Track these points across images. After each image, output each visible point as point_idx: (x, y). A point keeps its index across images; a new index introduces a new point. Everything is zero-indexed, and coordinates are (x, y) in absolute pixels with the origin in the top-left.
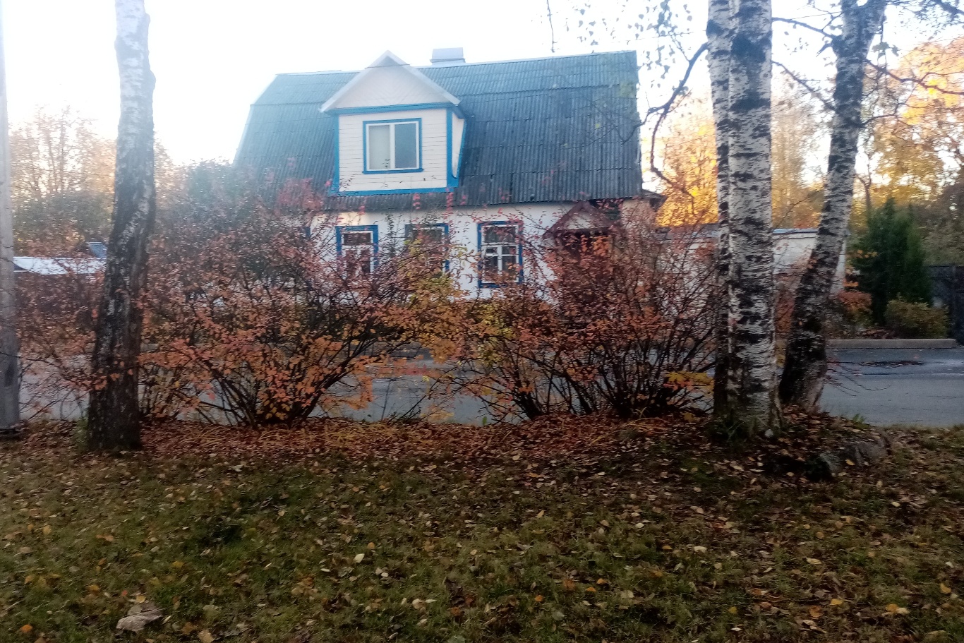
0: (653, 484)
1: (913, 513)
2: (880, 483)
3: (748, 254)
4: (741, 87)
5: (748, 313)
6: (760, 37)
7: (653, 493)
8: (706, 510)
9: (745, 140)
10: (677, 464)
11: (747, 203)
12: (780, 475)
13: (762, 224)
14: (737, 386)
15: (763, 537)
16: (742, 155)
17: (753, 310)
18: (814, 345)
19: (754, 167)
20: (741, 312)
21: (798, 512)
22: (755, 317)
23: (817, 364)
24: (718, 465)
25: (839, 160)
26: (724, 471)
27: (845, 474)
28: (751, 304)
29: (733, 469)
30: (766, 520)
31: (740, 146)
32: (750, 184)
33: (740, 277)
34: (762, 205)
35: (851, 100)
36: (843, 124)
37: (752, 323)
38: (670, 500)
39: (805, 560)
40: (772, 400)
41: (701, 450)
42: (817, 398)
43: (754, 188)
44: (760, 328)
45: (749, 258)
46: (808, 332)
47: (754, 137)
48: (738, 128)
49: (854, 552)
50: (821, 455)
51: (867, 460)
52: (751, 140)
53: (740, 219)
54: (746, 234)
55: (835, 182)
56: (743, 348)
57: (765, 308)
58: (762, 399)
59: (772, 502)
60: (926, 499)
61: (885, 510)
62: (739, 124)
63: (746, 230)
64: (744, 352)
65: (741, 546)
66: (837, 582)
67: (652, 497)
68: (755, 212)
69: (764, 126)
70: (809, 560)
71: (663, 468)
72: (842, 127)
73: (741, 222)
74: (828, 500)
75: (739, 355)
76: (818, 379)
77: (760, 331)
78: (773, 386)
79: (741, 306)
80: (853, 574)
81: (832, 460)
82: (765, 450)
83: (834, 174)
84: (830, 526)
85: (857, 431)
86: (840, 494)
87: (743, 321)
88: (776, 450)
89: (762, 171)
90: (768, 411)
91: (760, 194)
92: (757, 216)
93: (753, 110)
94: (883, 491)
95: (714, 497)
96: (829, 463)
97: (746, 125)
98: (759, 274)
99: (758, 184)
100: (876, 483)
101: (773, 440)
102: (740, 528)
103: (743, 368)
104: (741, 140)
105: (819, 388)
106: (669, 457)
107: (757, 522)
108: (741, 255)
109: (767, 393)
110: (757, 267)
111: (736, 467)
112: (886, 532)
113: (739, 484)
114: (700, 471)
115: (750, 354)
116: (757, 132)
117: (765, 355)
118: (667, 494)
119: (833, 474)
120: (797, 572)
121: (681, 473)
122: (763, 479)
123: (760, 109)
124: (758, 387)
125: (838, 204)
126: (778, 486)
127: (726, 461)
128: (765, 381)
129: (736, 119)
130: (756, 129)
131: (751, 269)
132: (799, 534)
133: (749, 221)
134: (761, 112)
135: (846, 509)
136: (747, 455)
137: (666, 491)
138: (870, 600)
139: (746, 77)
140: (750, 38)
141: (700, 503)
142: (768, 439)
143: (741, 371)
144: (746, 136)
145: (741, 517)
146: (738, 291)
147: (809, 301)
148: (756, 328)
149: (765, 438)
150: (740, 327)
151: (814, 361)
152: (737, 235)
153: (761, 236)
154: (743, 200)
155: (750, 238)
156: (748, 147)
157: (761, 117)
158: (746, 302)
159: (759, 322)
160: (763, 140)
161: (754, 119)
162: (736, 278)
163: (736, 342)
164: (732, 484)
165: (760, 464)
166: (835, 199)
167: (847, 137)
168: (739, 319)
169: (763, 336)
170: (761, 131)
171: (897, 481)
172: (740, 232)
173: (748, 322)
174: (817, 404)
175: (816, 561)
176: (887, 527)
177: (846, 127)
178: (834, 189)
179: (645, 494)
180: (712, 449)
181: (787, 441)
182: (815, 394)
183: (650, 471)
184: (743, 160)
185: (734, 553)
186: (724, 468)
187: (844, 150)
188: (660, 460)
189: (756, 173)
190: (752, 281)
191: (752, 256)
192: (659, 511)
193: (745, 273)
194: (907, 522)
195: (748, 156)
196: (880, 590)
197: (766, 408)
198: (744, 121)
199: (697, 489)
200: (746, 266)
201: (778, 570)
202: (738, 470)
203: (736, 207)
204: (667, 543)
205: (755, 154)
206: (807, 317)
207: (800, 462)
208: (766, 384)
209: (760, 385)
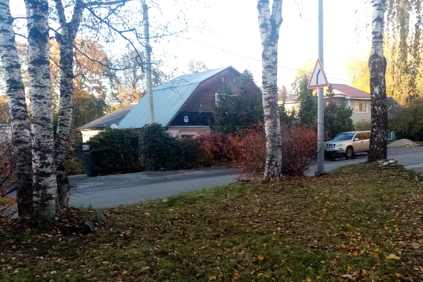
0: (10, 253)
1: (129, 237)
2: (112, 229)
3: (43, 134)
4: (36, 53)
5: (44, 163)
6: (44, 31)
7: (13, 256)
8: (44, 257)
9: (39, 79)
10: (18, 241)
11: (42, 110)
12: (70, 235)
13: (50, 120)
14: (39, 199)
15: (78, 260)
16: (38, 86)
17: (47, 161)
18: (63, 177)
19: (44, 92)
20: (41, 163)
21: (87, 247)
22: (48, 165)
23: (66, 186)
24: (39, 237)
25: (66, 92)
26: (44, 238)
27: (97, 228)
28: (45, 158)
29: (48, 237)
30: (75, 253)
31: (37, 82)
32: (42, 101)
33: (39, 145)
34: (49, 111)
35: (68, 65)
36: (66, 76)
37: (46, 167)
38: (24, 257)
39: (102, 263)
40: (56, 203)
41: (27, 232)
42: (68, 201)
43: (45, 103)
44: (50, 170)
45: (44, 136)
46: (60, 171)
47: (44, 78)
48: (36, 73)
49: (118, 255)
50: (86, 223)
51: (103, 222)
52: (42, 80)
53: (39, 117)
54: (42, 125)
55: (65, 102)
56: (42, 180)
57: (52, 160)
58: (52, 203)
59: (73, 246)
60: (130, 231)
61: (119, 238)
62: (36, 71)
63: (42, 123)
64: (43, 182)
65: (71, 266)
66: (119, 266)
67: (14, 258)
68: (46, 114)
69: (48, 74)
70: (103, 262)
71: (12, 244)
72: (65, 77)
73: (39, 119)
74: (95, 240)
75: (40, 183)
76: (67, 192)
77: (50, 171)
78: (56, 196)
79: (40, 160)
80: (123, 262)
81: (90, 224)
82: (58, 226)
83: (64, 98)
84: (102, 249)
85: (92, 211)
86: (99, 236)
87: (42, 167)
88: (63, 225)
89: (48, 95)
90: (55, 209)
91: (48, 105)
92: (47, 116)
93: (43, 65)
94: (115, 232)
95: (45, 251)
96: (89, 225)
97: (39, 72)
98: (49, 144)
99: (46, 101)
100: (110, 230)
101: (60, 221)
102: (66, 260)
103: (43, 189)
104: (37, 79)
105: (68, 197)
106: (12, 239)
107: (72, 255)
108: (40, 135)
109: (54, 200)
110: (47, 141)
111: (49, 236)
112: (123, 246)
113: (54, 242)
114: (32, 241)
115: (46, 183)
116: (45, 76)
117: (53, 182)
118: (21, 255)
119: (92, 230)
120: (101, 268)
121: (23, 244)
122: (64, 238)
123: (46, 65)
124: (50, 198)
125: (67, 112)
126: (72, 239)
127: (42, 234)
128: (53, 194)
129: (34, 68)
130: (44, 75)
131: (45, 141)
132: (92, 255)
133: (43, 118)
134: (46, 67)
135: (104, 241)
136: (51, 230)
137: (20, 254)
138: (135, 269)
139: (38, 49)
140: (40, 30)
141: (40, 255)
142: (57, 221)
143: (42, 191)
144: (40, 77)
145: (64, 255)
146: (39, 152)
147: (58, 157)
148: (48, 170)
149: (56, 221)
150: (40, 170)
151: (64, 185)
152: (37, 125)
153: (49, 125)
154: (39, 108)
155: (44, 127)
156: (41, 83)
157: (47, 69)
158: (43, 157)
159: (50, 167)
160: (48, 80)
161: (43, 69)
162: (37, 146)
163: (38, 177)
164: (51, 243)
165: (59, 232)
166: (66, 110)
167: (68, 82)
168: (40, 166)
169: (52, 173)
170: (47, 76)
171: (117, 227)
172: (39, 124)
173: (45, 167)
174: (68, 203)
175: (107, 262)
176: (123, 244)
177: (67, 77)
178: (64, 106)
179: (9, 258)
180: (32, 231)
181: (66, 221)
182: (67, 200)
183: (5, 247)
184: (39, 89)
185: (70, 270)
186: (43, 237)
187: (67, 87)
188: (8, 241)
189: (45, 96)
190: (45, 147)
191: (45, 135)
192: (21, 263)
193: (42, 144)
194: (128, 241)
195: (41, 87)
196: (137, 264)
197: (54, 207)
198: (38, 70)
199: (35, 249)
200: (43, 140)
201: (94, 270)
202: (50, 237)
203: (36, 112)
204: (36, 275)
205: (45, 87)
206: (58, 165)
207: (77, 227)
208: (54, 196)
209: (51, 196)
